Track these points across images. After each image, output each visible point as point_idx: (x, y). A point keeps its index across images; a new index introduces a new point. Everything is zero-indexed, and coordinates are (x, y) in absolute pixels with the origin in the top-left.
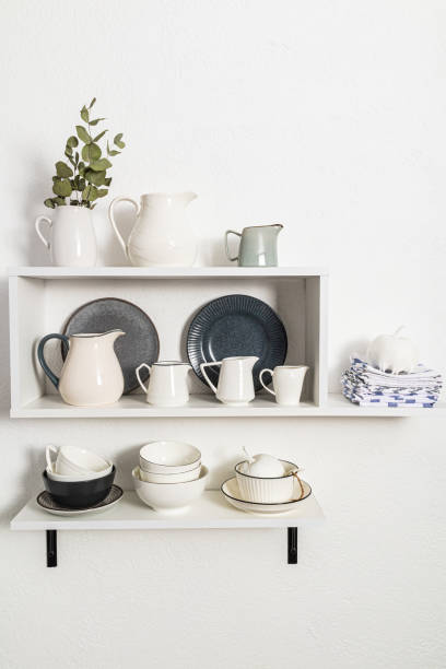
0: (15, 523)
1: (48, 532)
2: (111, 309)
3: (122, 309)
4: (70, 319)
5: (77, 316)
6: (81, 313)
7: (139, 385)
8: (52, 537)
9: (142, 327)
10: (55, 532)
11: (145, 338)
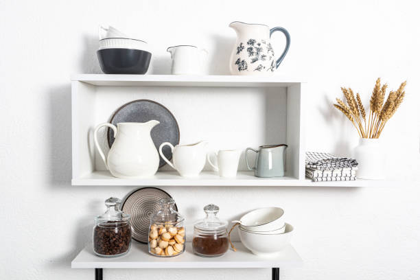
0: (74, 264)
1: (97, 270)
2: (144, 108)
3: (152, 108)
4: (114, 116)
5: (119, 113)
6: (122, 110)
7: (166, 163)
8: (99, 273)
9: (167, 121)
10: (101, 270)
11: (169, 129)
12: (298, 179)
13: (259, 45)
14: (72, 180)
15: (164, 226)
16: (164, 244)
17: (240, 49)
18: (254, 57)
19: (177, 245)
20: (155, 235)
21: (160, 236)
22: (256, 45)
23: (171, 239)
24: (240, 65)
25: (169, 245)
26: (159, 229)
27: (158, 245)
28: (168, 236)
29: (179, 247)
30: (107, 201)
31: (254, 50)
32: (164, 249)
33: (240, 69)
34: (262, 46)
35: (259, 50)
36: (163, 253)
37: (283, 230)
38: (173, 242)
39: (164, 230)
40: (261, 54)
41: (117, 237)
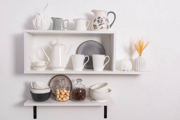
0: (25, 104)
12: (113, 71)
13: (102, 19)
14: (24, 72)
15: (62, 89)
16: (62, 96)
17: (95, 20)
18: (100, 23)
19: (67, 97)
20: (58, 93)
21: (61, 93)
22: (101, 19)
23: (65, 95)
24: (95, 26)
25: (64, 97)
26: (60, 91)
27: (60, 97)
28: (63, 93)
29: (68, 98)
30: (77, 80)
31: (100, 21)
32: (62, 99)
33: (94, 28)
34: (103, 19)
35: (102, 21)
36: (62, 100)
37: (108, 91)
38: (66, 96)
39: (62, 91)
40: (103, 22)
41: (81, 94)
